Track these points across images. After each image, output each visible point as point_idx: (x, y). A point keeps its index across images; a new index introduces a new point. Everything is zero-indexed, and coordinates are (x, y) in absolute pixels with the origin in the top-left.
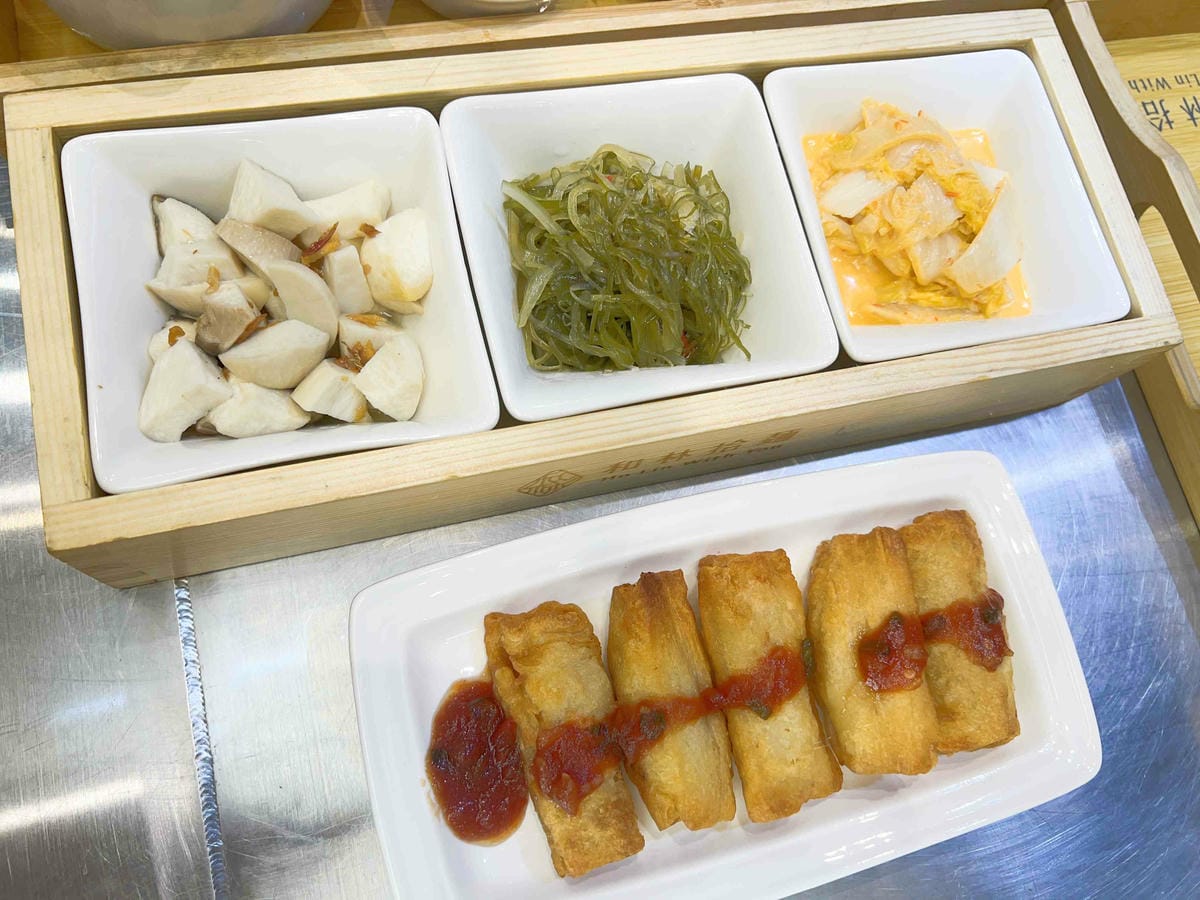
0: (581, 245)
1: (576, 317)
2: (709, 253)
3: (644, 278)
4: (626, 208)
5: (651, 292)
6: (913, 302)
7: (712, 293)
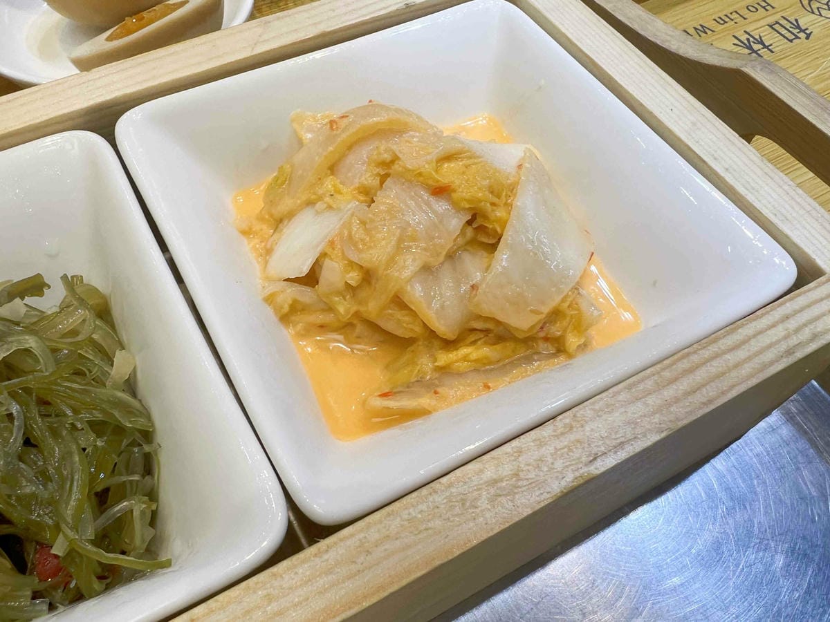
6: (444, 371)
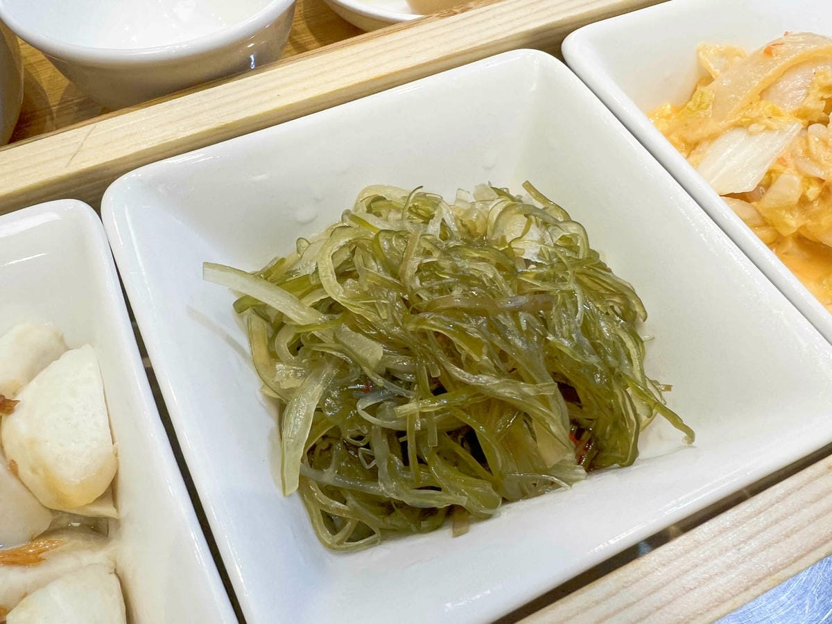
0: (357, 330)
1: (381, 448)
2: (572, 286)
3: (480, 354)
4: (415, 248)
5: (500, 374)
7: (596, 349)
